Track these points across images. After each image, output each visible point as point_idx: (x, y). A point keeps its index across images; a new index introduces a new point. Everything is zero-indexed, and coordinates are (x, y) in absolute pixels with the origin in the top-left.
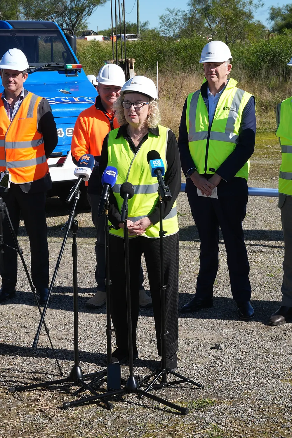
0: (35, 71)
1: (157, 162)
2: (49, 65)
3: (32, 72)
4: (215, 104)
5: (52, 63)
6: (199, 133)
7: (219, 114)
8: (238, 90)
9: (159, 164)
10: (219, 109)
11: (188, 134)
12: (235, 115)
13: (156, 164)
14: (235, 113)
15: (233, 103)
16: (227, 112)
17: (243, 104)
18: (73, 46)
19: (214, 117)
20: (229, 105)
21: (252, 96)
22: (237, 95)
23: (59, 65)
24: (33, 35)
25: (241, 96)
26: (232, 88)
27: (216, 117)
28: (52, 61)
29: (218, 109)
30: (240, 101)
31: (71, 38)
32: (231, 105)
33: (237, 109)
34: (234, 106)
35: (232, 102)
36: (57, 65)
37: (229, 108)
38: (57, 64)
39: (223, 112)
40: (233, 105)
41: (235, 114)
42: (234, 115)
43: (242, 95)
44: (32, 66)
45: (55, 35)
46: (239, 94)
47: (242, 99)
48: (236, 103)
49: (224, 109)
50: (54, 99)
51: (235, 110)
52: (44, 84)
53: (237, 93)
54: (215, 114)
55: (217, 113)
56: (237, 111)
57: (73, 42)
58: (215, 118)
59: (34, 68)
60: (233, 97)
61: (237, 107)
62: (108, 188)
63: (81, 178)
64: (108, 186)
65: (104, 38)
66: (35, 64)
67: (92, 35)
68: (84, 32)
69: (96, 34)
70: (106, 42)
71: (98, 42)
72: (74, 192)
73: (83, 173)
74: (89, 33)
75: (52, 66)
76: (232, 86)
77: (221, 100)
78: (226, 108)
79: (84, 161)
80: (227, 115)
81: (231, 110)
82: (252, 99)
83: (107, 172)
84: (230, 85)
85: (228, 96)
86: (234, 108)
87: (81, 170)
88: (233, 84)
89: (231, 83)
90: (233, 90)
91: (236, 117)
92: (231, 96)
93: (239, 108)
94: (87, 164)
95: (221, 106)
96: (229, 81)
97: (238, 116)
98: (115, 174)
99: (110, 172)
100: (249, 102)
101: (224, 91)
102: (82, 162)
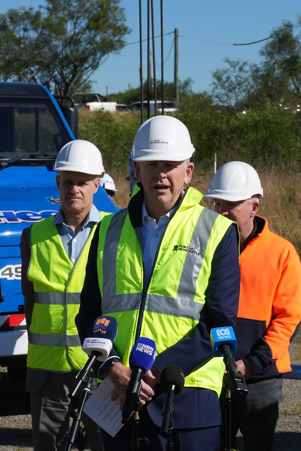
0: (8, 166)
1: (223, 332)
2: (32, 157)
3: (3, 167)
4: (158, 238)
5: (37, 153)
6: (122, 296)
7: (165, 258)
8: (203, 211)
9: (226, 335)
10: (165, 249)
11: (102, 296)
12: (197, 262)
13: (223, 334)
14: (199, 257)
15: (194, 238)
16: (182, 255)
17: (215, 239)
18: (73, 125)
19: (156, 265)
20: (187, 242)
21: (233, 224)
22: (201, 220)
23: (48, 156)
24: (6, 105)
25: (210, 223)
26: (192, 207)
27: (160, 265)
28: (37, 150)
29: (163, 249)
30: (209, 232)
31: (70, 111)
32: (191, 241)
33: (203, 249)
34: (196, 243)
35: (192, 234)
36: (45, 155)
37: (185, 247)
38: (45, 154)
39: (174, 254)
40: (193, 241)
41: (199, 260)
42: (195, 261)
43: (213, 222)
44: (3, 158)
45: (43, 106)
46: (207, 218)
47: (213, 229)
48: (201, 236)
49: (176, 248)
50: (39, 213)
51: (198, 252)
52: (24, 188)
53: (202, 216)
54: (158, 260)
56: (202, 254)
57: (73, 117)
58: (157, 267)
59: (6, 161)
60: (195, 225)
61: (203, 246)
62: (139, 374)
63: (95, 357)
64: (140, 370)
65: (118, 106)
66: (7, 154)
67: (98, 101)
68: (84, 96)
69: (105, 99)
70: (122, 113)
71: (108, 113)
72: (81, 380)
73: (99, 347)
74: (94, 98)
75: (37, 157)
76: (192, 203)
77: (170, 230)
78: (180, 246)
79: (100, 328)
80: (182, 262)
81: (191, 251)
82: (232, 230)
83: (138, 347)
84: (188, 201)
85: (184, 223)
86: (195, 248)
87: (95, 342)
88: (194, 199)
89: (191, 196)
90: (194, 211)
91: (200, 266)
92: (190, 222)
93: (205, 248)
94: (105, 332)
95: (169, 243)
96: (187, 193)
97: (204, 262)
98: (152, 350)
99: (144, 347)
100: (226, 237)
101: (177, 212)
102: (97, 329)
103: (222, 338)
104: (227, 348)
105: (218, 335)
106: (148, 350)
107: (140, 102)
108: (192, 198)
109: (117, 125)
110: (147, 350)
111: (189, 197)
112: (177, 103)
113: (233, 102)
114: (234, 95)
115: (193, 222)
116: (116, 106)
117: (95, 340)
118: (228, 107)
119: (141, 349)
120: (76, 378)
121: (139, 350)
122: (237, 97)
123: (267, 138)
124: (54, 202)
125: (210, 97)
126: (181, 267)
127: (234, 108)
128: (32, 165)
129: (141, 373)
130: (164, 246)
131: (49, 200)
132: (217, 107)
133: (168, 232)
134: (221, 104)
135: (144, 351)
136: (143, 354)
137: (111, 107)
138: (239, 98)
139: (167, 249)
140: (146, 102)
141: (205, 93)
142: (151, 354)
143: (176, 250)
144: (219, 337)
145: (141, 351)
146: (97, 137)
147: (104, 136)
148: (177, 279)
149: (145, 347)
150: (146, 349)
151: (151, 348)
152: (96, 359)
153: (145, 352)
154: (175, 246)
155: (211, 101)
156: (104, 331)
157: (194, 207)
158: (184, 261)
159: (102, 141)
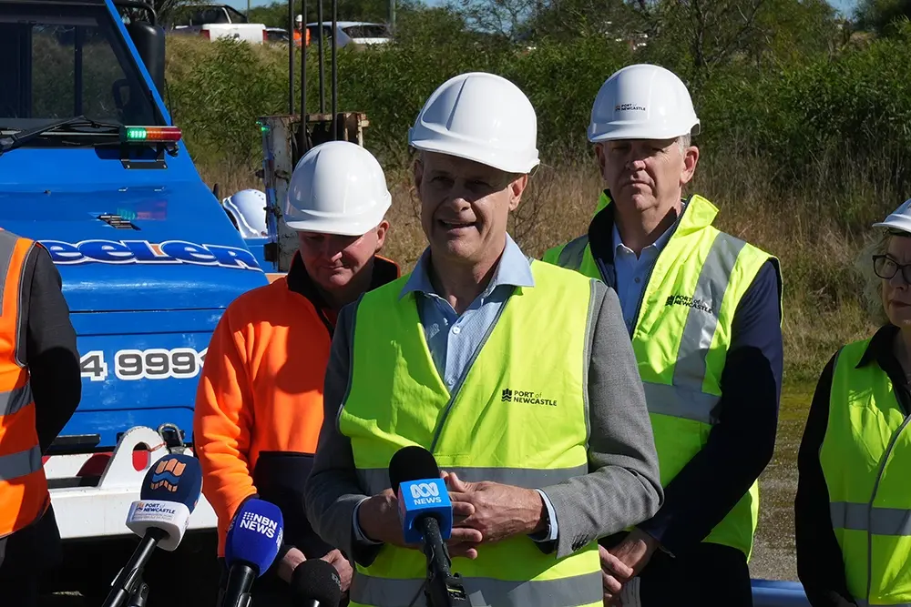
0: (14, 147)
1: (425, 490)
2: (66, 128)
3: (4, 148)
4: (640, 285)
5: (75, 120)
7: (653, 318)
9: (431, 496)
10: (652, 303)
12: (707, 324)
14: (711, 315)
15: (702, 282)
16: (681, 311)
17: (738, 285)
18: (153, 66)
19: (636, 331)
20: (689, 289)
21: (770, 260)
22: (714, 253)
23: (99, 126)
24: (14, 20)
25: (729, 258)
26: (699, 229)
27: (643, 330)
28: (78, 113)
29: (649, 303)
30: (727, 273)
31: (148, 33)
32: (696, 289)
33: (717, 302)
34: (704, 292)
35: (697, 277)
36: (94, 126)
37: (686, 298)
38: (92, 122)
39: (667, 311)
40: (700, 289)
41: (710, 322)
42: (704, 322)
43: (735, 256)
44: (6, 130)
45: (92, 22)
46: (724, 250)
47: (734, 269)
48: (714, 280)
49: (670, 301)
50: (76, 246)
51: (709, 307)
52: (46, 192)
53: (716, 248)
54: (639, 320)
55: (647, 315)
56: (716, 310)
57: (153, 47)
58: (638, 333)
59: (10, 136)
60: (703, 261)
61: (717, 296)
62: (246, 577)
63: (153, 540)
64: (248, 569)
65: (269, 32)
66: (16, 121)
67: (227, 22)
68: (198, 10)
69: (242, 18)
70: (275, 47)
71: (245, 45)
72: (123, 588)
73: (162, 520)
74: (218, 15)
75: (76, 129)
76: (698, 222)
77: (660, 269)
78: (678, 297)
79: (165, 479)
80: (680, 324)
81: (696, 304)
82: (768, 270)
83: (243, 521)
84: (691, 219)
85: (684, 256)
86: (703, 300)
87: (153, 510)
88: (702, 215)
89: (696, 211)
90: (702, 237)
91: (711, 331)
92: (694, 257)
93: (721, 301)
94: (175, 488)
95: (659, 293)
96: (690, 205)
97: (719, 326)
98: (274, 528)
99: (256, 521)
100: (757, 280)
101: (672, 239)
102: (159, 482)
103: (423, 502)
104: (432, 523)
105: (415, 495)
106: (265, 527)
107: (317, 24)
108: (699, 214)
109: (262, 70)
110: (263, 527)
111: (692, 212)
112: (391, 26)
113: (506, 26)
114: (508, 11)
115: (700, 255)
116: (264, 31)
117: (154, 506)
118: (496, 37)
119: (251, 525)
120: (112, 584)
121: (246, 527)
122: (514, 15)
123: (573, 100)
124: (109, 223)
125: (459, 14)
126: (678, 332)
127: (509, 39)
128: (65, 146)
129: (250, 575)
130: (650, 297)
131: (99, 218)
132: (475, 36)
133: (657, 273)
134: (481, 30)
135: (256, 528)
136: (255, 534)
137: (252, 33)
138: (520, 17)
139: (656, 301)
140: (330, 23)
141: (450, 7)
142: (272, 535)
143: (671, 304)
144: (415, 501)
145: (250, 528)
146: (221, 93)
147: (235, 92)
148: (672, 353)
149: (259, 521)
150: (261, 525)
151: (272, 522)
152: (154, 544)
153: (259, 530)
154: (669, 298)
155: (463, 25)
156: (173, 485)
157: (702, 230)
158: (684, 323)
159: (231, 102)
